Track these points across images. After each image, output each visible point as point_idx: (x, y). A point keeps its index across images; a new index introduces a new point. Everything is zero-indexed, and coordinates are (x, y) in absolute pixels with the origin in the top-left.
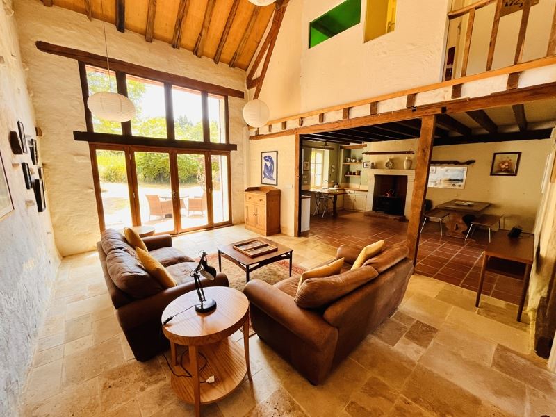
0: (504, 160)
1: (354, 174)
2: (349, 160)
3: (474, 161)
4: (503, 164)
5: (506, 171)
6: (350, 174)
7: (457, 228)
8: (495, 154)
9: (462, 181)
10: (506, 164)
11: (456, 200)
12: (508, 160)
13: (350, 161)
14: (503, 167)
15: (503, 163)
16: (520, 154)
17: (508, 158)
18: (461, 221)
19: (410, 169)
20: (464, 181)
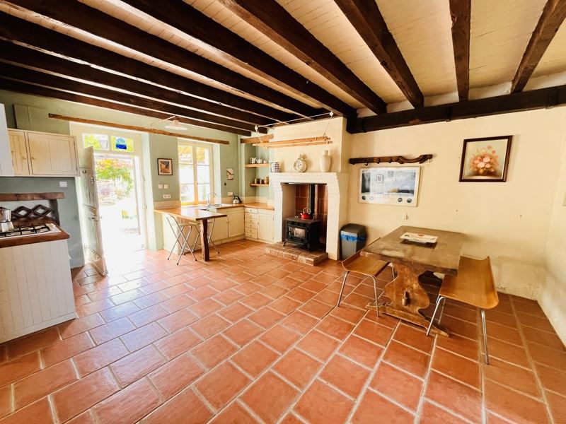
0: (482, 152)
1: (263, 183)
2: (253, 160)
3: (430, 157)
4: (481, 160)
5: (487, 173)
6: (258, 182)
7: (408, 301)
8: (466, 141)
9: (412, 192)
10: (487, 160)
11: (405, 229)
12: (490, 152)
13: (256, 163)
14: (481, 165)
15: (482, 158)
16: (510, 138)
17: (489, 147)
18: (416, 286)
19: (330, 171)
20: (416, 193)
